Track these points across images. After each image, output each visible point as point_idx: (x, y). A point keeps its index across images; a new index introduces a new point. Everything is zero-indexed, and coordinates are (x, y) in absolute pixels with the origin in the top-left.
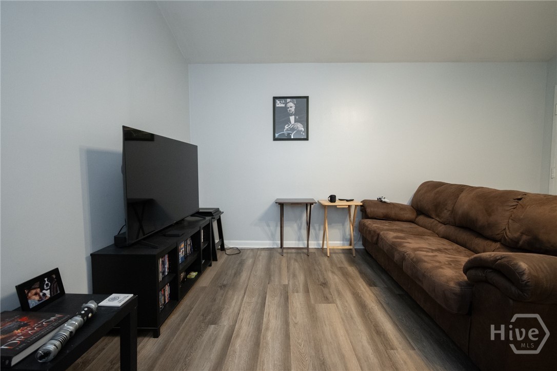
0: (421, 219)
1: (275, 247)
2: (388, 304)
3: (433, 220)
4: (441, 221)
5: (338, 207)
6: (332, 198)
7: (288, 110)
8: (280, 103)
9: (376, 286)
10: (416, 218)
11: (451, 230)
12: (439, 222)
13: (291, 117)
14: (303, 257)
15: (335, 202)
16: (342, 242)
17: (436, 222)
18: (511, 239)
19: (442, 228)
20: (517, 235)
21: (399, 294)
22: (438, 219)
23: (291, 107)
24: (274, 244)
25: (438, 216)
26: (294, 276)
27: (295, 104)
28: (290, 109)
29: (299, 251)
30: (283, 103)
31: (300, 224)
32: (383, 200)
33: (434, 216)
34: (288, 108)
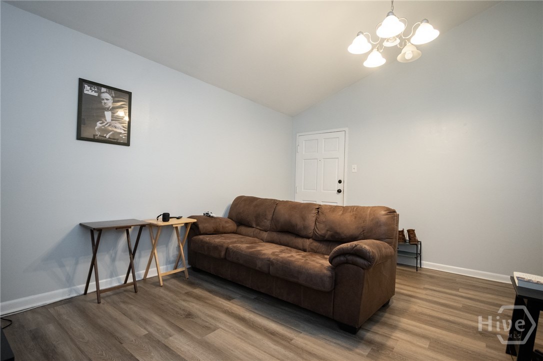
0: (243, 229)
1: (74, 295)
2: (256, 309)
3: (254, 229)
4: (261, 229)
5: (174, 226)
6: (166, 217)
7: (103, 102)
8: (91, 89)
9: (234, 299)
10: (237, 229)
11: (275, 236)
12: (260, 230)
13: (106, 112)
14: (131, 297)
15: (168, 221)
16: (165, 266)
17: (257, 230)
18: (321, 236)
19: (265, 235)
20: (323, 232)
21: (255, 298)
22: (258, 227)
23: (107, 99)
24: (70, 292)
25: (258, 225)
26: (146, 321)
27: (112, 97)
28: (106, 101)
29: (117, 291)
30: (95, 92)
31: (113, 255)
32: (211, 215)
33: (254, 226)
34: (103, 99)
